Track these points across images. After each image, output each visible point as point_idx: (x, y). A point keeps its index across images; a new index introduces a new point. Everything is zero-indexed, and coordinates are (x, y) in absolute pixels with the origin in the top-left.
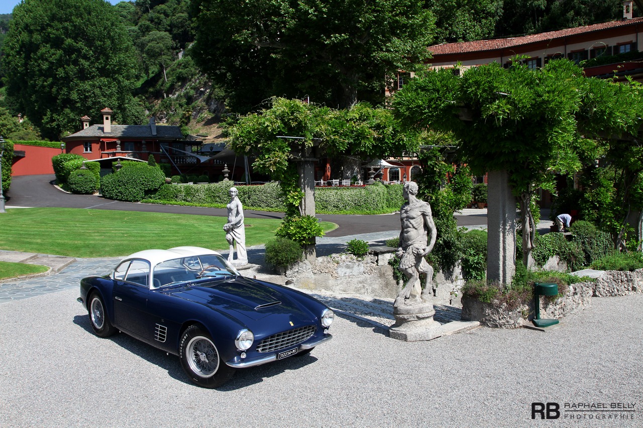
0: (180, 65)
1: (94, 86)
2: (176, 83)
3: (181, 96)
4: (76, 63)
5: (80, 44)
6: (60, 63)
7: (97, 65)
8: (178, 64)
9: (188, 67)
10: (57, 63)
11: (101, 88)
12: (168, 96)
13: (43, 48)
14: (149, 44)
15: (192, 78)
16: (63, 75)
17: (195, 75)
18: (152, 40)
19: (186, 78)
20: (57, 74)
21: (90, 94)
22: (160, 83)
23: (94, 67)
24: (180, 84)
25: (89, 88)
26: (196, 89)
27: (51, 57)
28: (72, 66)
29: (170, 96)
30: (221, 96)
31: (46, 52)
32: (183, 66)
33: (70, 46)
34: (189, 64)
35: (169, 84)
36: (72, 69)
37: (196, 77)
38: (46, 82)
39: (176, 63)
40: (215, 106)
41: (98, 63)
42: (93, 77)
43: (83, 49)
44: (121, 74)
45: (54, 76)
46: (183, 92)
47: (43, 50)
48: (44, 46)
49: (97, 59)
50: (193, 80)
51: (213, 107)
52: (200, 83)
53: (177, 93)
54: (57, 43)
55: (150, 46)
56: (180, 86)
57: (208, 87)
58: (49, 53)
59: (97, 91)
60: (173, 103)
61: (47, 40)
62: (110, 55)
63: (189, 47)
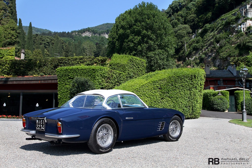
0: (194, 42)
1: (155, 54)
2: (193, 52)
3: (197, 59)
4: (147, 42)
5: (149, 33)
6: (139, 43)
7: (157, 43)
8: (193, 41)
9: (199, 43)
10: (137, 43)
11: (159, 56)
12: (188, 59)
13: (131, 36)
14: (179, 32)
15: (203, 48)
16: (141, 49)
17: (204, 46)
18: (180, 29)
19: (198, 48)
20: (137, 49)
21: (153, 58)
22: (182, 52)
23: (155, 44)
24: (195, 52)
25: (153, 55)
26: (206, 54)
27: (135, 40)
28: (145, 44)
29: (190, 59)
30: (225, 57)
31: (132, 38)
32: (196, 42)
33: (144, 34)
34: (200, 41)
35: (188, 53)
36: (145, 46)
37: (205, 48)
38: (132, 53)
39: (191, 41)
40: (219, 63)
41: (157, 42)
42: (155, 49)
43: (151, 35)
44: (169, 47)
45: (136, 50)
46: (197, 56)
47: (131, 37)
48: (131, 35)
49: (157, 40)
50: (203, 49)
51: (217, 63)
52: (208, 51)
53: (194, 57)
54: (138, 33)
55: (179, 33)
56: (195, 53)
57: (213, 53)
58: (134, 38)
59: (157, 57)
60: (192, 62)
61: (133, 32)
62: (164, 37)
63: (199, 32)
